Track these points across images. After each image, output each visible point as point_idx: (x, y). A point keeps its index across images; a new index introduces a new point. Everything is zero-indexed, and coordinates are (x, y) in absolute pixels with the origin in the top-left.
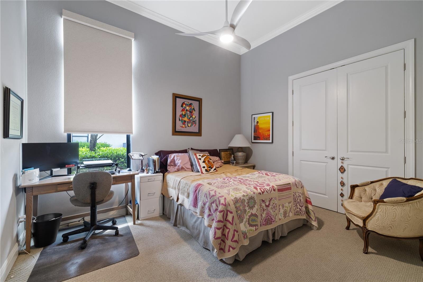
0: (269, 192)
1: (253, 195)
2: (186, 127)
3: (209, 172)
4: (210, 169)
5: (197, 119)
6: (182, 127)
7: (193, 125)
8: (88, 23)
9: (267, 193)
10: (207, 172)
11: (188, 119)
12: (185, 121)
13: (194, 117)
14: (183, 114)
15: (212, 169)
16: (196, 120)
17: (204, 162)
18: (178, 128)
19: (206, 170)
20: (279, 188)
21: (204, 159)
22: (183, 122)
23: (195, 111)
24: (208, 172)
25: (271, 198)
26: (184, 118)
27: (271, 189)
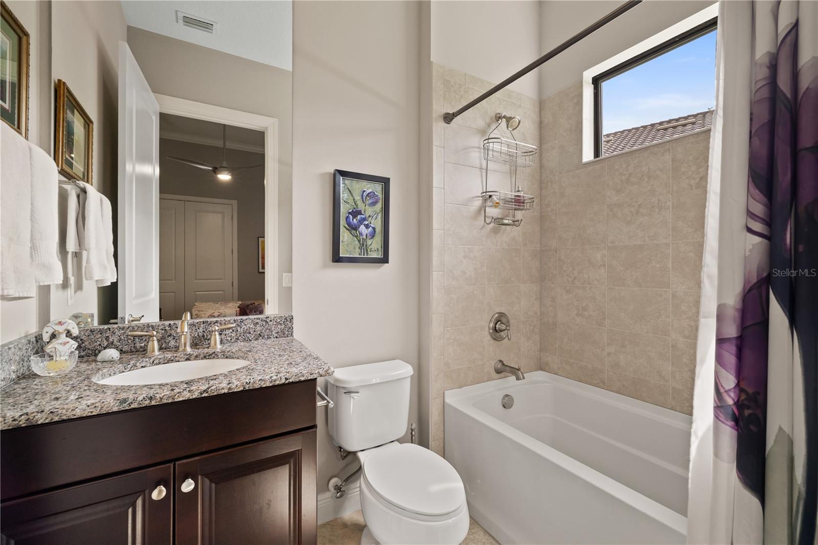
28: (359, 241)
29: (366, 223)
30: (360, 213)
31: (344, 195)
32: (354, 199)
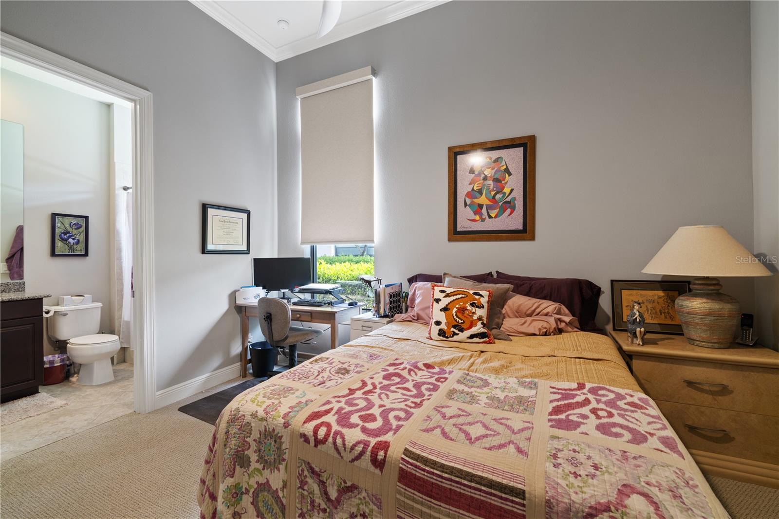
0: (348, 457)
1: (280, 430)
2: (483, 220)
3: (450, 339)
4: (457, 331)
5: (518, 194)
6: (474, 220)
7: (504, 211)
8: (316, 90)
9: (336, 455)
10: (444, 336)
11: (489, 200)
12: (481, 206)
13: (507, 190)
14: (475, 189)
15: (462, 332)
16: (515, 199)
17: (445, 309)
18: (463, 224)
19: (440, 330)
20: (409, 469)
21: (451, 302)
22: (476, 207)
23: (510, 174)
24: (445, 339)
25: (349, 484)
26: (476, 198)
27: (359, 448)
28: (68, 246)
29: (73, 237)
30: (69, 233)
31: (58, 225)
32: (65, 226)
